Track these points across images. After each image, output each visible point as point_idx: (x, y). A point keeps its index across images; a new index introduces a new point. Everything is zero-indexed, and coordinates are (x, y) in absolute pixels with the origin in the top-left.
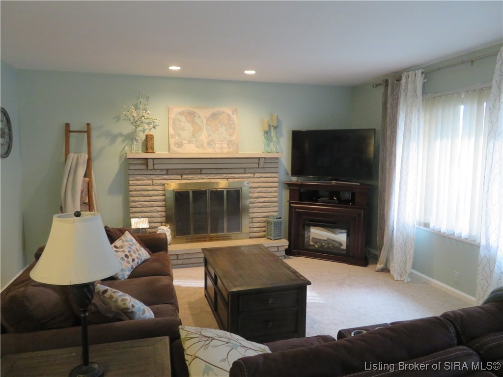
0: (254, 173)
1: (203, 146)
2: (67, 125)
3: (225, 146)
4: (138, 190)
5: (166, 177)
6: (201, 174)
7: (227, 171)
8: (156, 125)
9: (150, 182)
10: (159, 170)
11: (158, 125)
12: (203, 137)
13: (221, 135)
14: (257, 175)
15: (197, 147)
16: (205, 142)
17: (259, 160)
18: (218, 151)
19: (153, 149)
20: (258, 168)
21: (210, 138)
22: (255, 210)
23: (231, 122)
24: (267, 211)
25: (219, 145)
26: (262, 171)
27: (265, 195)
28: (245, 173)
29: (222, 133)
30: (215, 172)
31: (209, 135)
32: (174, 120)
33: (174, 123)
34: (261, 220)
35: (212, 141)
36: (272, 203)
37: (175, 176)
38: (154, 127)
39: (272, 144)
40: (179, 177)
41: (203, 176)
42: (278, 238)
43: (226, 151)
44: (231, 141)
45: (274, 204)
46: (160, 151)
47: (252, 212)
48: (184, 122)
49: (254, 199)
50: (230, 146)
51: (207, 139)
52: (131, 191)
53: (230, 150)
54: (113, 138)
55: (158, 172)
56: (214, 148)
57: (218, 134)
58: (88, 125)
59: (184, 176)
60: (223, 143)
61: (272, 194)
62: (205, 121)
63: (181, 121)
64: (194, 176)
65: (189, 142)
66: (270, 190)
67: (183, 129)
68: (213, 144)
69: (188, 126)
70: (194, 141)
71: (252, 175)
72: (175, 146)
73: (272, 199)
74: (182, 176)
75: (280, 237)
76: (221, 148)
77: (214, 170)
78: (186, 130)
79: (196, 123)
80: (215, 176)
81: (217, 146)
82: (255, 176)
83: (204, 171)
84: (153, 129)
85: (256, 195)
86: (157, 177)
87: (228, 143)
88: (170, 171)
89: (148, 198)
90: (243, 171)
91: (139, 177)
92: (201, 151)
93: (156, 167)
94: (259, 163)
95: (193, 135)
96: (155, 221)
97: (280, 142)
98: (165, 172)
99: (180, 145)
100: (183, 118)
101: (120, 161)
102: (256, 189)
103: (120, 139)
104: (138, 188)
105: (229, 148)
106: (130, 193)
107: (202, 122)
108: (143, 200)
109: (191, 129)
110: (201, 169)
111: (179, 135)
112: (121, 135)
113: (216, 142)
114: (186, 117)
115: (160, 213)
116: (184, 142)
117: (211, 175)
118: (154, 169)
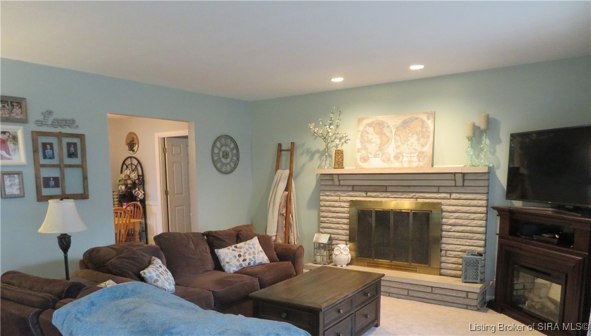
0: (450, 193)
1: (389, 160)
2: (280, 145)
3: (415, 159)
4: (326, 205)
5: (351, 193)
6: (386, 191)
7: (416, 189)
8: (348, 140)
9: (337, 198)
10: (346, 187)
11: (350, 140)
12: (391, 150)
13: (411, 146)
14: (454, 196)
15: (383, 161)
16: (392, 155)
17: (455, 175)
18: (406, 165)
19: (342, 165)
20: (455, 186)
21: (398, 151)
22: (450, 241)
23: (424, 129)
24: (467, 244)
25: (408, 159)
26: (461, 190)
27: (466, 222)
28: (438, 192)
29: (413, 143)
30: (402, 190)
31: (398, 147)
32: (362, 132)
33: (362, 136)
34: (459, 255)
35: (399, 153)
36: (475, 235)
37: (360, 193)
38: (345, 142)
39: (481, 155)
40: (364, 194)
41: (388, 194)
42: (471, 281)
43: (414, 165)
44: (422, 153)
45: (478, 236)
46: (349, 167)
47: (447, 242)
48: (372, 135)
49: (450, 227)
50: (421, 159)
51: (394, 151)
52: (322, 206)
53: (421, 163)
54: (312, 155)
55: (344, 188)
56: (402, 162)
57: (408, 145)
58: (293, 144)
59: (369, 194)
60: (412, 155)
61: (476, 222)
62: (394, 131)
63: (368, 134)
64: (378, 194)
65: (376, 156)
66: (473, 216)
67: (370, 142)
68: (401, 157)
69: (376, 139)
70: (381, 155)
71: (448, 196)
72: (360, 160)
73: (475, 229)
74: (366, 194)
75: (475, 280)
76: (410, 162)
77: (400, 187)
78: (373, 143)
79: (384, 134)
80: (401, 195)
81: (405, 159)
82: (452, 197)
83: (389, 189)
84: (345, 144)
85: (452, 221)
86: (344, 193)
87: (418, 155)
88: (355, 188)
89: (335, 215)
90: (435, 190)
91: (328, 193)
92: (386, 165)
93: (342, 183)
94: (455, 180)
95: (380, 148)
96: (341, 239)
97: (495, 151)
98: (350, 189)
99: (365, 159)
100: (371, 130)
101: (317, 177)
102: (452, 214)
103: (317, 156)
104: (327, 203)
105: (419, 161)
106: (321, 208)
107: (391, 132)
108: (331, 216)
109: (378, 141)
110: (386, 186)
111: (366, 148)
112: (318, 151)
113: (404, 154)
114: (374, 128)
115: (345, 231)
116: (370, 156)
117: (398, 193)
118: (340, 185)
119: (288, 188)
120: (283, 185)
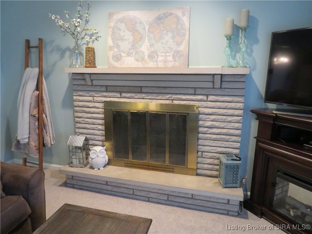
0: (207, 96)
1: (143, 59)
2: (28, 42)
3: (170, 58)
4: (81, 105)
5: (105, 94)
6: (141, 92)
7: (172, 91)
8: (98, 37)
9: (91, 98)
10: (99, 87)
11: (101, 37)
12: (145, 48)
13: (166, 44)
14: (211, 98)
15: (137, 60)
16: (147, 53)
17: (214, 77)
18: (161, 65)
19: (94, 64)
20: (213, 88)
21: (152, 49)
22: (207, 143)
23: (179, 27)
24: (223, 145)
25: (163, 58)
26: (219, 92)
27: (222, 125)
28: (195, 94)
29: (167, 42)
30: (157, 91)
31: (152, 45)
32: (113, 29)
33: (113, 33)
34: (215, 156)
35: (154, 52)
36: (231, 137)
37: (114, 94)
38: (96, 39)
39: (238, 55)
40: (119, 95)
41: (143, 95)
42: (231, 185)
43: (170, 65)
44: (178, 52)
45: (234, 138)
46: (101, 67)
47: (203, 144)
48: (124, 31)
49: (206, 129)
50: (177, 58)
51: (148, 49)
52: (76, 107)
53: (176, 63)
54: (63, 52)
55: (98, 88)
56: (156, 61)
57: (162, 43)
58: (41, 40)
59: (124, 95)
60: (167, 54)
61: (233, 124)
62: (147, 28)
63: (120, 30)
64: (133, 95)
65: (129, 54)
66: (230, 119)
67: (122, 39)
68: (156, 56)
69: (128, 36)
70: (134, 54)
71: (204, 98)
72: (113, 59)
73: (232, 131)
74: (121, 95)
75: (234, 185)
76: (165, 61)
77: (156, 88)
78: (125, 40)
79: (137, 31)
80: (157, 96)
81: (160, 58)
82: (209, 99)
83: (144, 90)
84: (96, 41)
85: (208, 124)
86: (97, 94)
87: (173, 55)
88: (109, 88)
89: (90, 115)
90: (192, 91)
91: (81, 93)
92: (140, 65)
93: (95, 83)
94: (213, 82)
95: (133, 46)
96: (97, 139)
98: (104, 89)
99: (118, 58)
100: (122, 26)
101: (69, 76)
102: (207, 116)
103: (68, 54)
104: (81, 104)
105: (175, 61)
106: (75, 108)
107: (144, 29)
108: (86, 116)
109: (131, 38)
110: (141, 87)
111: (118, 46)
112: (68, 49)
113: (159, 53)
114: (126, 24)
115: (101, 132)
116: (123, 55)
117: (153, 95)
118: (92, 85)
119: (38, 87)
120: (32, 85)
